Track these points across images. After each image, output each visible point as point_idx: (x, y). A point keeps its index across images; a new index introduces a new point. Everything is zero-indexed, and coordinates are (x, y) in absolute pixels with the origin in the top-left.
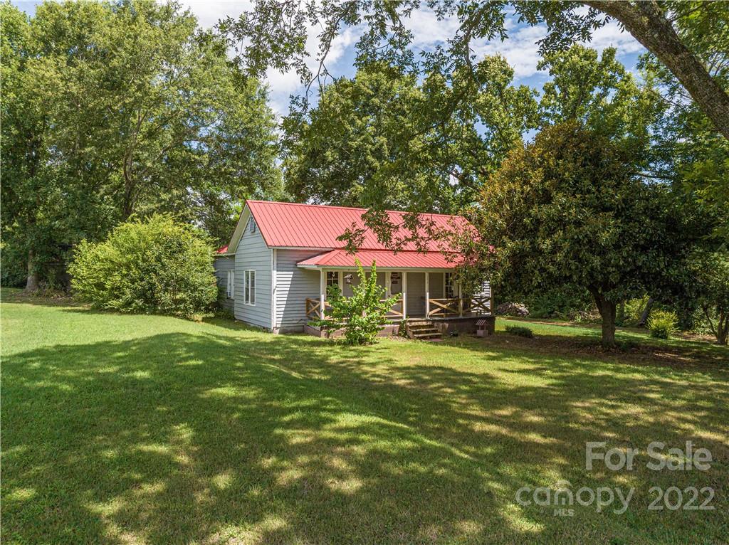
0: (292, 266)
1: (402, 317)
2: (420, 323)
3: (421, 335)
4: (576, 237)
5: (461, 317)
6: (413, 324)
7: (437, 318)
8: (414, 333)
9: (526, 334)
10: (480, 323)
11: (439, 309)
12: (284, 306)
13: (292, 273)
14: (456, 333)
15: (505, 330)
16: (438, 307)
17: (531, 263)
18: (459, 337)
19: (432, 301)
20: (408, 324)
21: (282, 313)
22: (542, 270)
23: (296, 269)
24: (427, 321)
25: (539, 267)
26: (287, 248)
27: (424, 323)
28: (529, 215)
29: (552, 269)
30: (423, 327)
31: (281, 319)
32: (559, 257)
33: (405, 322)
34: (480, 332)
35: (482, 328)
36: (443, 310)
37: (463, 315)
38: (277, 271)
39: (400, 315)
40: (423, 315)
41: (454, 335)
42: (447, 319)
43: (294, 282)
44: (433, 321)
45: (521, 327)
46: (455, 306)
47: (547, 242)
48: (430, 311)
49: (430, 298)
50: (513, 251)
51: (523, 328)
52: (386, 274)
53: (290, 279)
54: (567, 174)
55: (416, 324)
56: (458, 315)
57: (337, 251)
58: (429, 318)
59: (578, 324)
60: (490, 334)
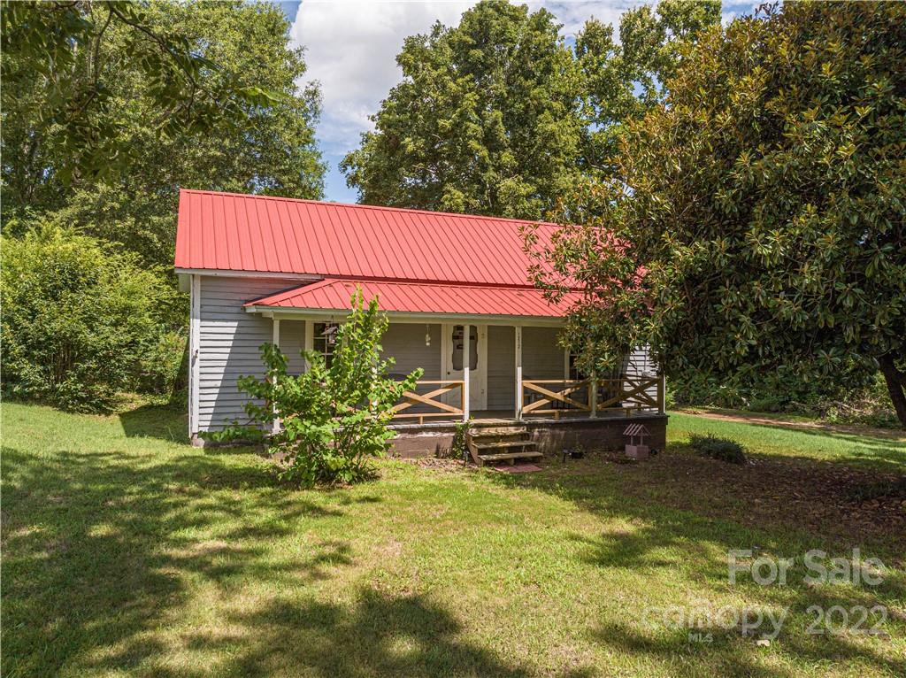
0: (235, 310)
1: (461, 417)
2: (501, 431)
3: (494, 457)
4: (855, 220)
5: (593, 417)
6: (485, 432)
7: (541, 420)
8: (482, 452)
9: (728, 454)
10: (633, 430)
11: (545, 401)
12: (217, 391)
13: (236, 324)
14: (578, 450)
15: (688, 441)
16: (545, 397)
17: (730, 297)
18: (585, 459)
19: (529, 384)
20: (474, 432)
21: (213, 404)
22: (761, 314)
23: (246, 318)
24: (518, 425)
25: (752, 308)
26: (219, 274)
27: (512, 430)
28: (729, 184)
29: (787, 308)
30: (505, 438)
31: (210, 417)
32: (809, 275)
33: (466, 426)
34: (631, 450)
35: (637, 440)
36: (554, 404)
37: (599, 413)
38: (202, 320)
39: (457, 412)
40: (510, 413)
41: (576, 456)
42: (564, 420)
43: (238, 343)
44: (531, 426)
45: (720, 437)
46: (582, 395)
47: (775, 235)
48: (525, 405)
49: (524, 377)
50: (688, 268)
51: (724, 440)
52: (443, 329)
53: (232, 337)
54: (825, 67)
55: (493, 431)
56: (588, 413)
57: (328, 281)
58: (521, 420)
59: (832, 424)
60: (653, 452)
